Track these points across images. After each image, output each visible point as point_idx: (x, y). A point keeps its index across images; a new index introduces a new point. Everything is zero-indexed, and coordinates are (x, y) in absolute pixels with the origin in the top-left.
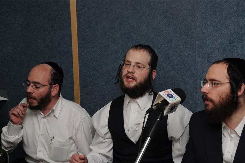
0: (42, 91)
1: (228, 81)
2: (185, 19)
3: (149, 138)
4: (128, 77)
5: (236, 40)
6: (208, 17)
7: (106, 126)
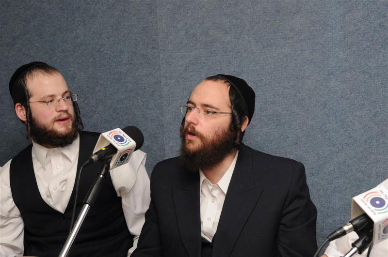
2: (141, 19)
3: (87, 205)
5: (219, 51)
6: (176, 16)
7: (9, 197)
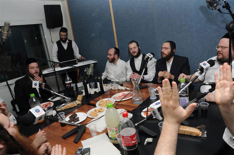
0: (112, 57)
1: (170, 48)
3: (144, 69)
4: (134, 53)
